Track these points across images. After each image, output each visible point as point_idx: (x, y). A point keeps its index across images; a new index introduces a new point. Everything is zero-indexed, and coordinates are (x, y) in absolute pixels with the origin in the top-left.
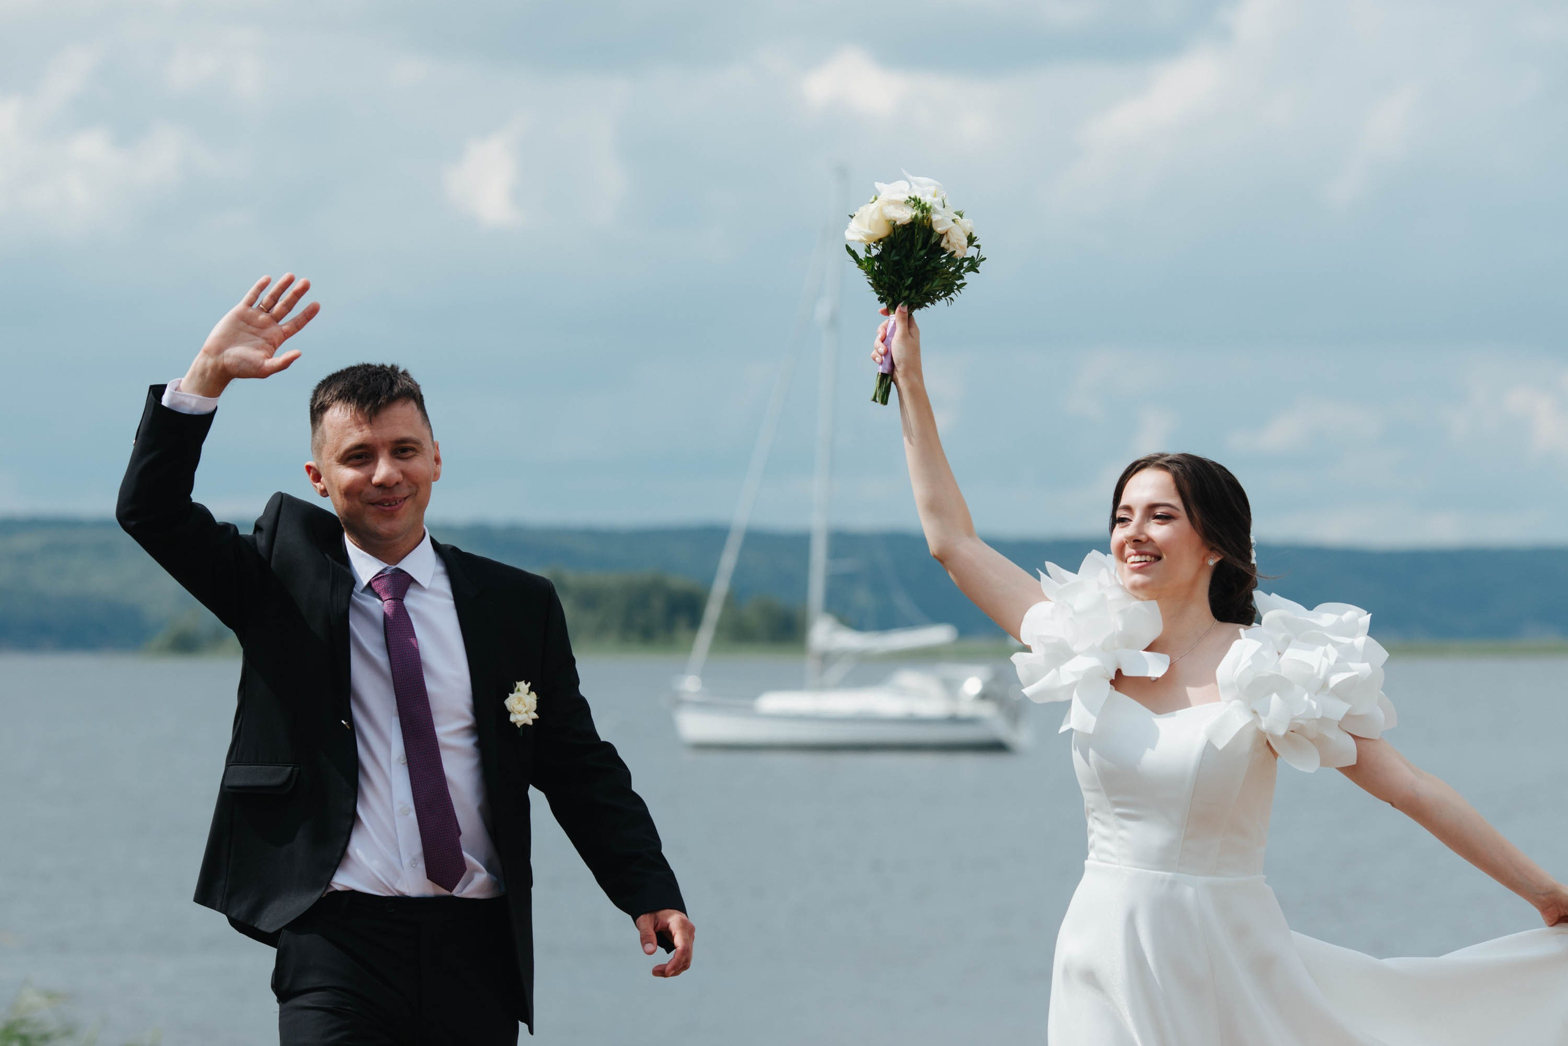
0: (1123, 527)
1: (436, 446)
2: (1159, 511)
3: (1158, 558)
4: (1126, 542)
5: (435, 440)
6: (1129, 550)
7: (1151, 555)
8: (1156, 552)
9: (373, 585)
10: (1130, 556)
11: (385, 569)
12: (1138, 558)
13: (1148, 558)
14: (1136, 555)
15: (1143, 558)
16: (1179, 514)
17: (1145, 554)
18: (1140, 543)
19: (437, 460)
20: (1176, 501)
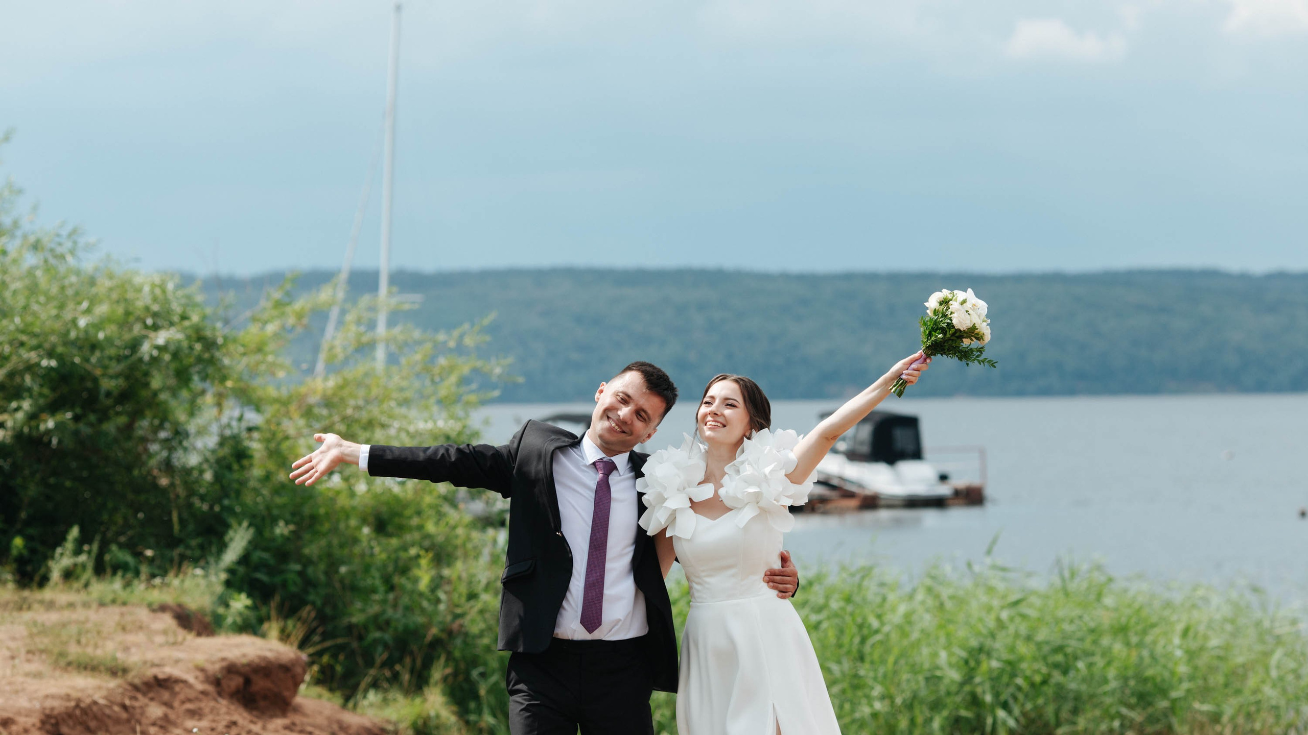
0: (707, 407)
1: (655, 430)
2: (730, 402)
3: (724, 426)
4: (710, 414)
5: (657, 428)
6: (709, 418)
7: (721, 423)
8: (724, 422)
9: (596, 464)
10: (709, 421)
11: (604, 458)
12: (713, 423)
13: (719, 424)
14: (713, 421)
15: (716, 424)
16: (740, 406)
17: (718, 422)
18: (716, 416)
19: (649, 436)
20: (740, 399)
